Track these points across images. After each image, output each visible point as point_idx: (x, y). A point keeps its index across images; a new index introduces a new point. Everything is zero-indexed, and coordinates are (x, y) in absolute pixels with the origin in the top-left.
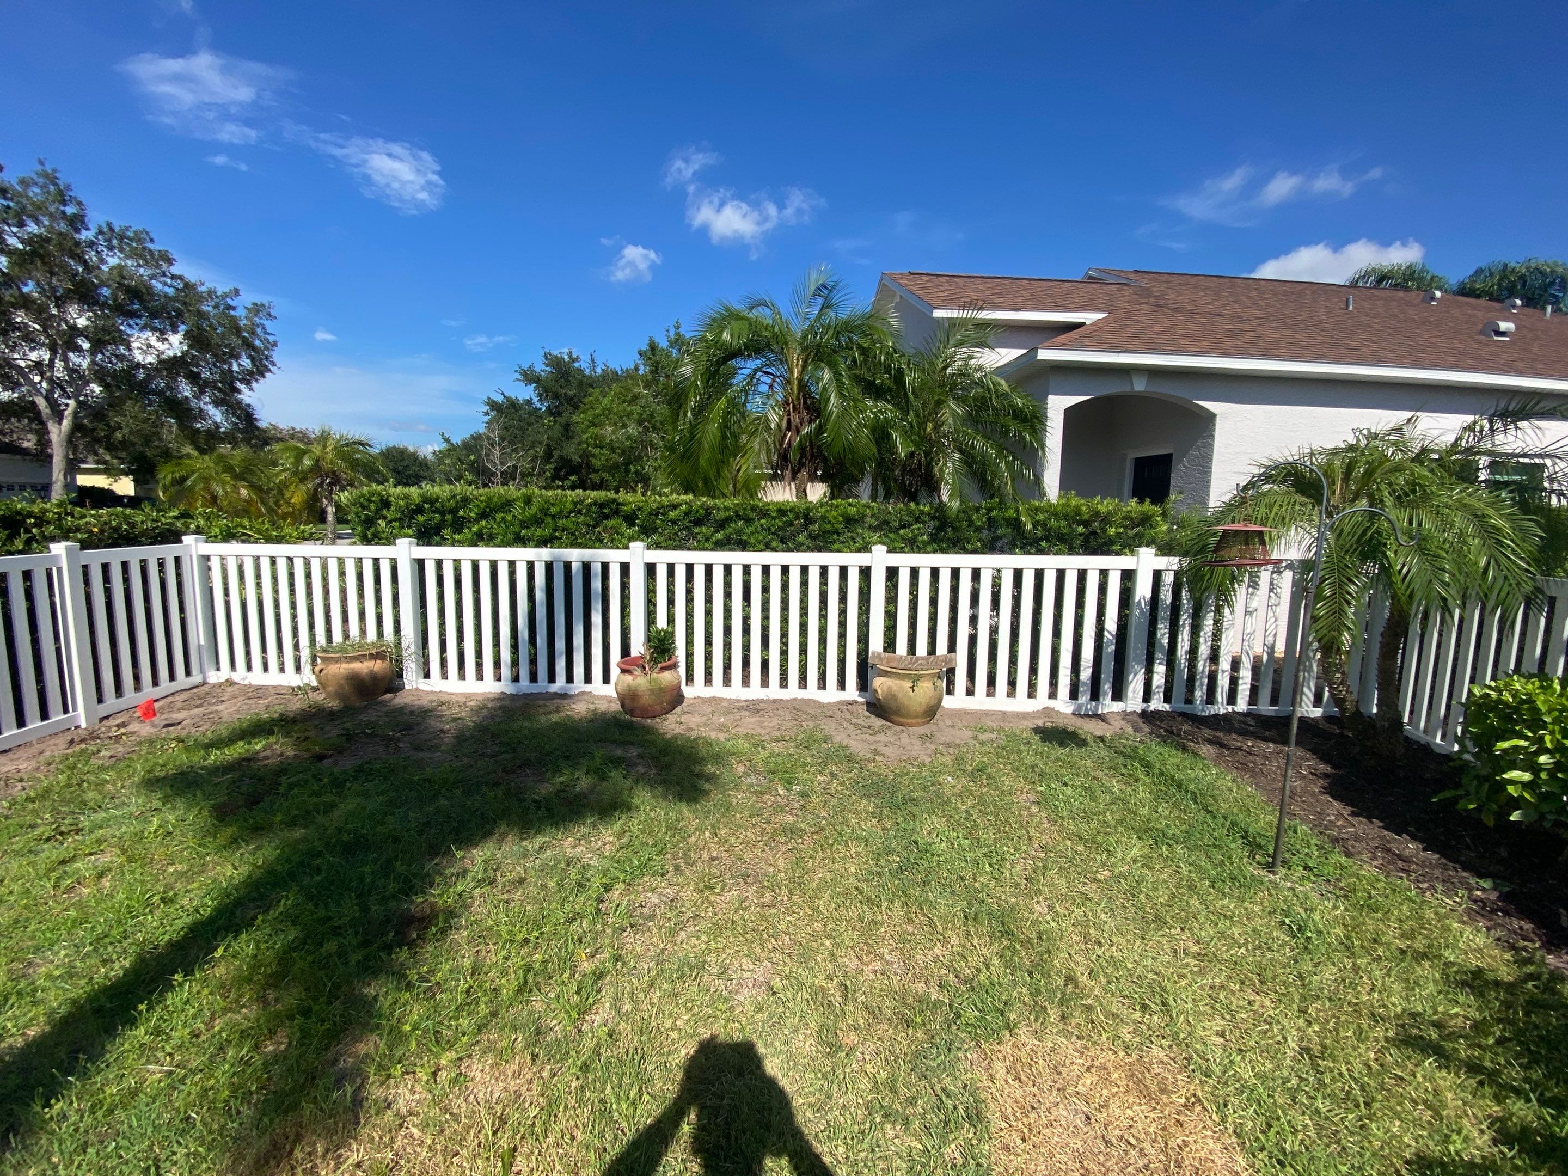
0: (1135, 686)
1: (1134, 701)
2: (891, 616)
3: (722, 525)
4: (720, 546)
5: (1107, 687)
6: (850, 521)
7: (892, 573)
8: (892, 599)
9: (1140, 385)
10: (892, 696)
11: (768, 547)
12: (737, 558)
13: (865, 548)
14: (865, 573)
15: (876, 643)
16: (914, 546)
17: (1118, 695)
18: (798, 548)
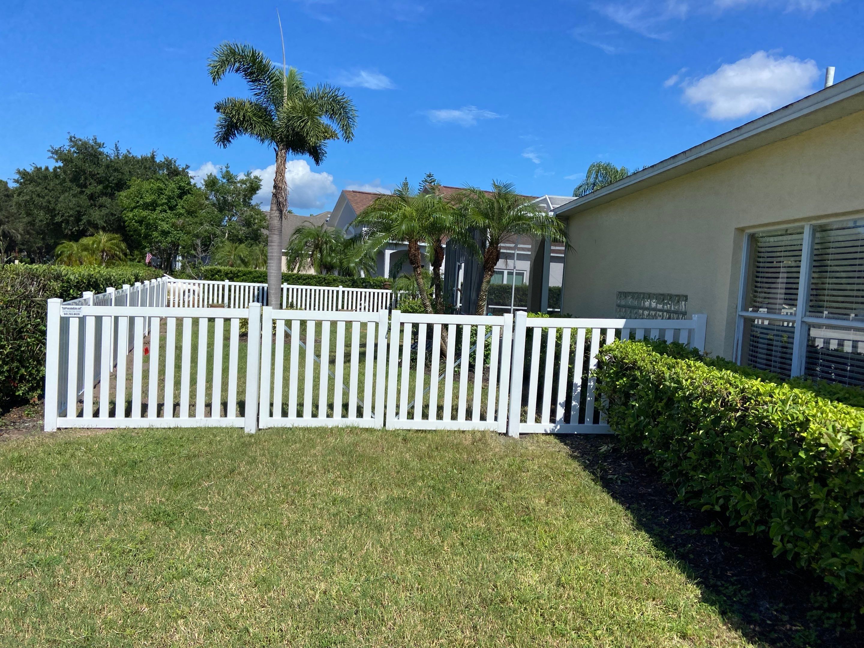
2: (343, 302)
3: (304, 280)
4: (304, 284)
6: (334, 280)
7: (343, 292)
8: (343, 298)
11: (316, 285)
12: (309, 287)
13: (338, 286)
14: (338, 292)
15: (340, 307)
16: (348, 286)
18: (323, 286)
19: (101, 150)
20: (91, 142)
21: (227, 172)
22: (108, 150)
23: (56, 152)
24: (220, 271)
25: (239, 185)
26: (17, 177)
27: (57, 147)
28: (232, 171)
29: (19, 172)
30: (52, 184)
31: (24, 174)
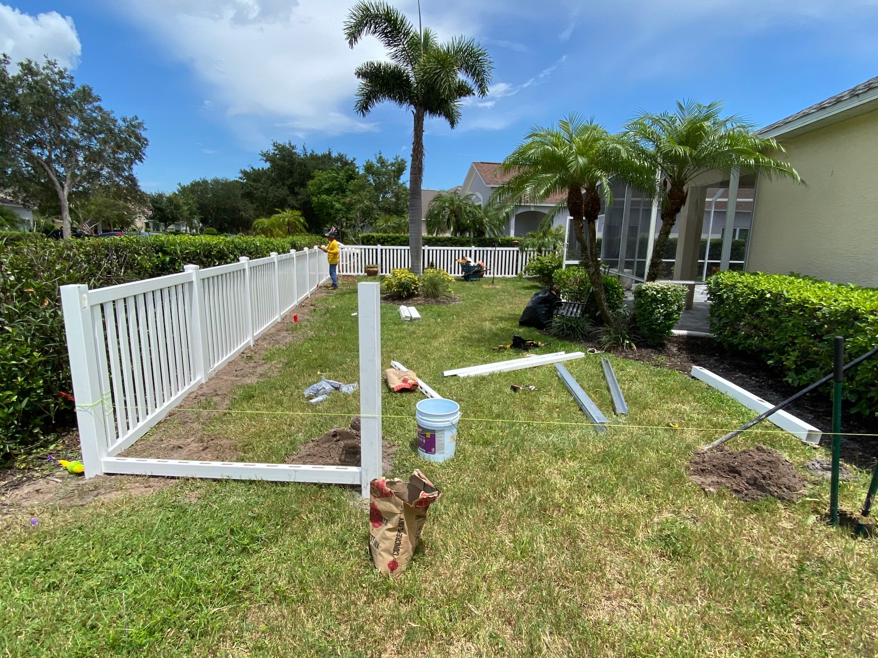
3: (442, 242)
4: (442, 246)
6: (467, 241)
7: (476, 251)
9: (532, 209)
12: (446, 248)
13: (470, 246)
14: (471, 251)
16: (479, 246)
18: (457, 246)
19: (294, 151)
20: (287, 145)
21: (380, 157)
22: (299, 151)
23: (264, 155)
24: (373, 237)
25: (390, 167)
26: (241, 175)
27: (265, 151)
28: (385, 157)
29: (242, 172)
31: (245, 173)
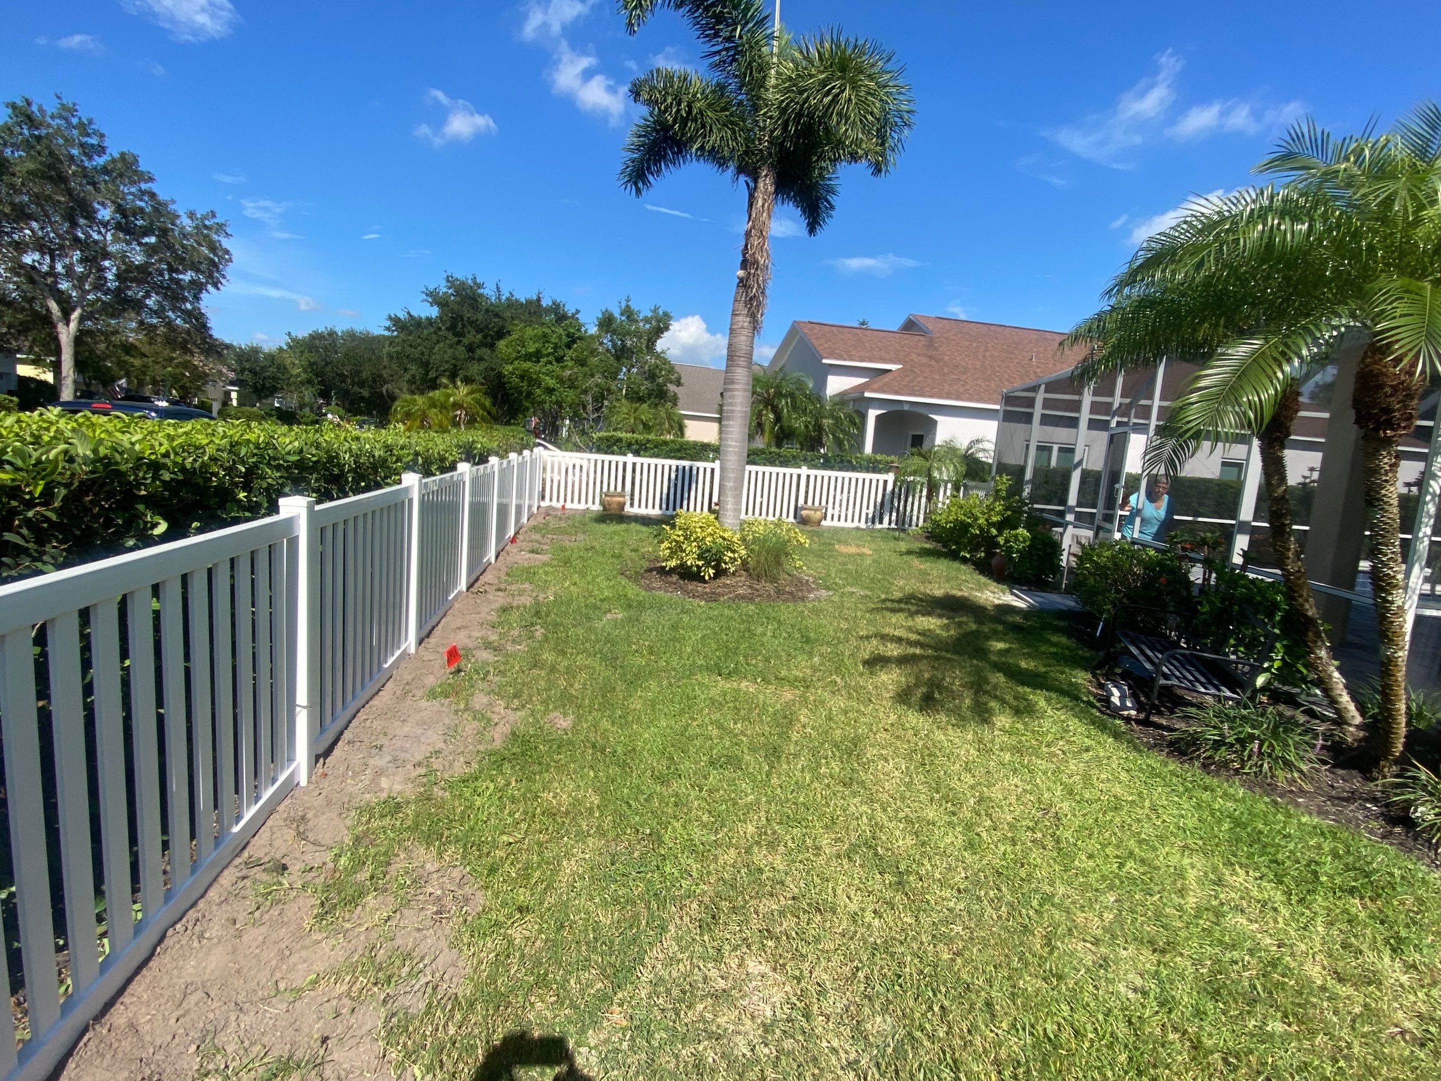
0: (886, 519)
1: (885, 524)
2: (807, 492)
5: (877, 520)
7: (808, 476)
8: (807, 486)
9: (906, 408)
10: (808, 516)
11: (765, 465)
13: (800, 467)
14: (799, 476)
15: (801, 502)
16: (815, 467)
17: (881, 522)
18: (775, 465)
19: (481, 291)
20: (470, 282)
21: (628, 306)
23: (431, 294)
24: (620, 440)
25: (641, 324)
27: (431, 288)
29: (390, 318)
30: (425, 332)
